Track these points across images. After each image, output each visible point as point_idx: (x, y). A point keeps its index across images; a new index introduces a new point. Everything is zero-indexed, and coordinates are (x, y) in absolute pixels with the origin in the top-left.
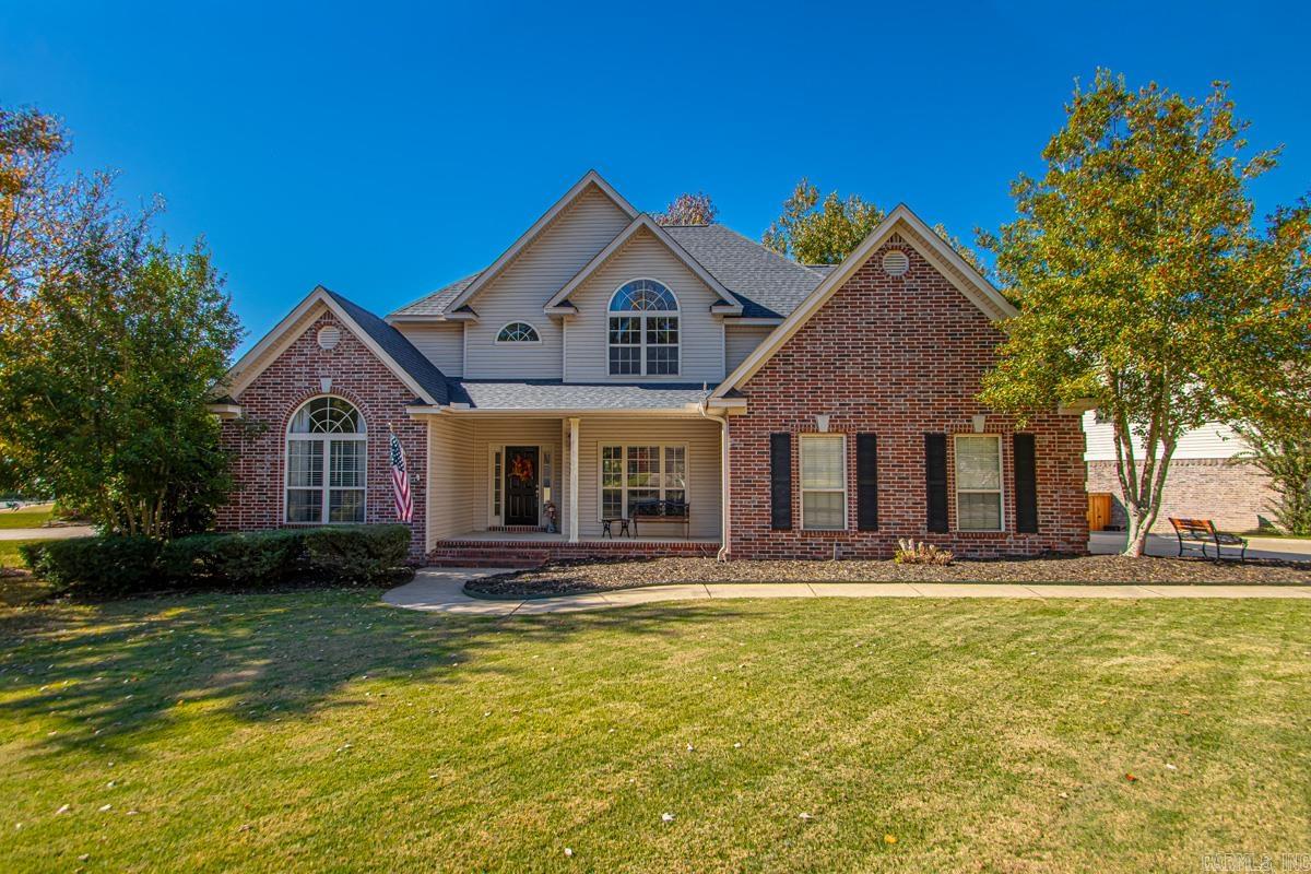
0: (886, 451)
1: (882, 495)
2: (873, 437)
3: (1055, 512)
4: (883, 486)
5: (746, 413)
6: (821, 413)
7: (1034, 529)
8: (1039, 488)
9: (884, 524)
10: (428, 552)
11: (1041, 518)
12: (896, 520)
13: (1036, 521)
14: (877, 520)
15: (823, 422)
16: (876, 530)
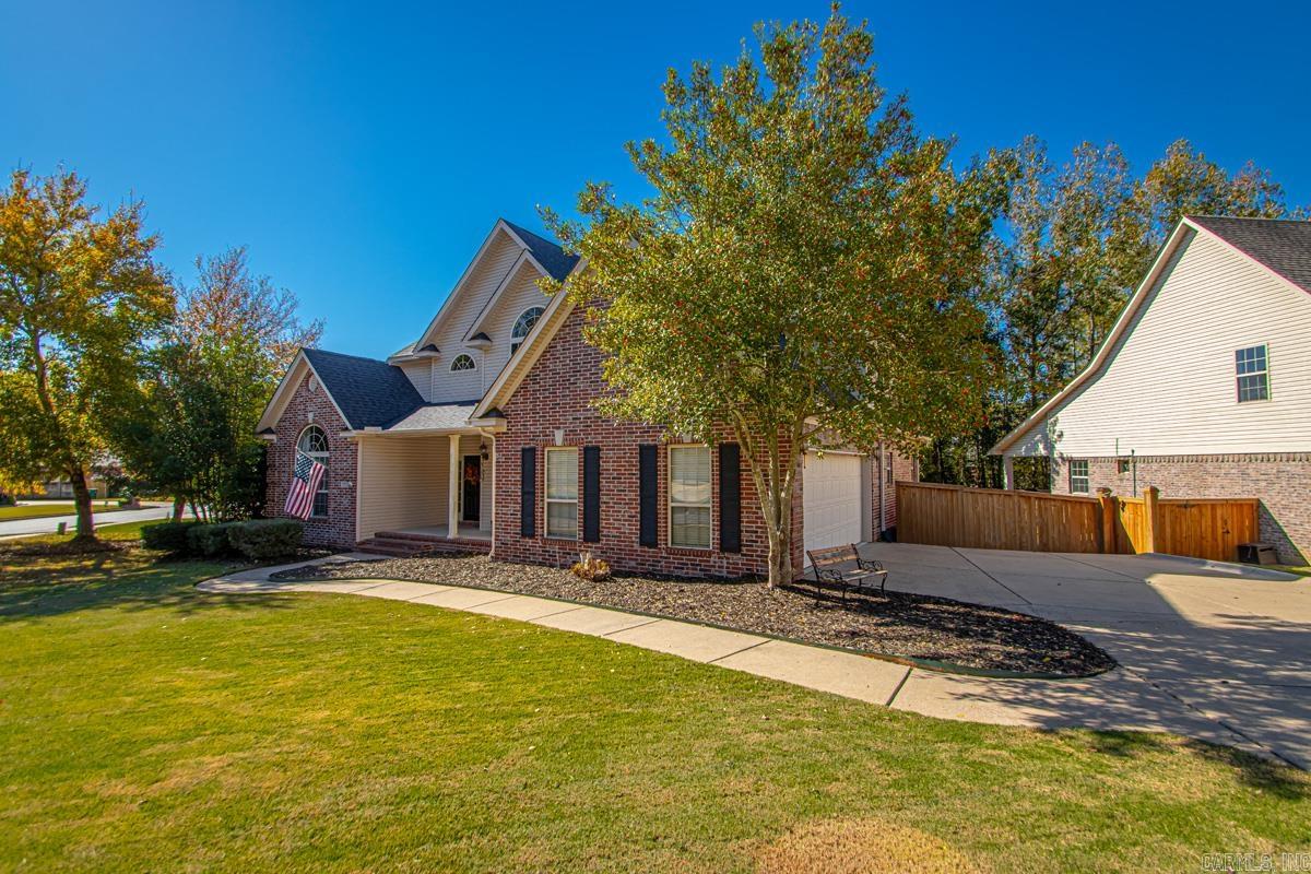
0: (607, 465)
1: (603, 507)
2: (598, 449)
3: (759, 530)
4: (604, 499)
5: (505, 430)
6: (558, 428)
7: (737, 550)
8: (744, 503)
9: (605, 536)
10: (358, 540)
11: (745, 536)
12: (614, 532)
13: (740, 540)
14: (599, 531)
15: (559, 436)
16: (598, 541)
